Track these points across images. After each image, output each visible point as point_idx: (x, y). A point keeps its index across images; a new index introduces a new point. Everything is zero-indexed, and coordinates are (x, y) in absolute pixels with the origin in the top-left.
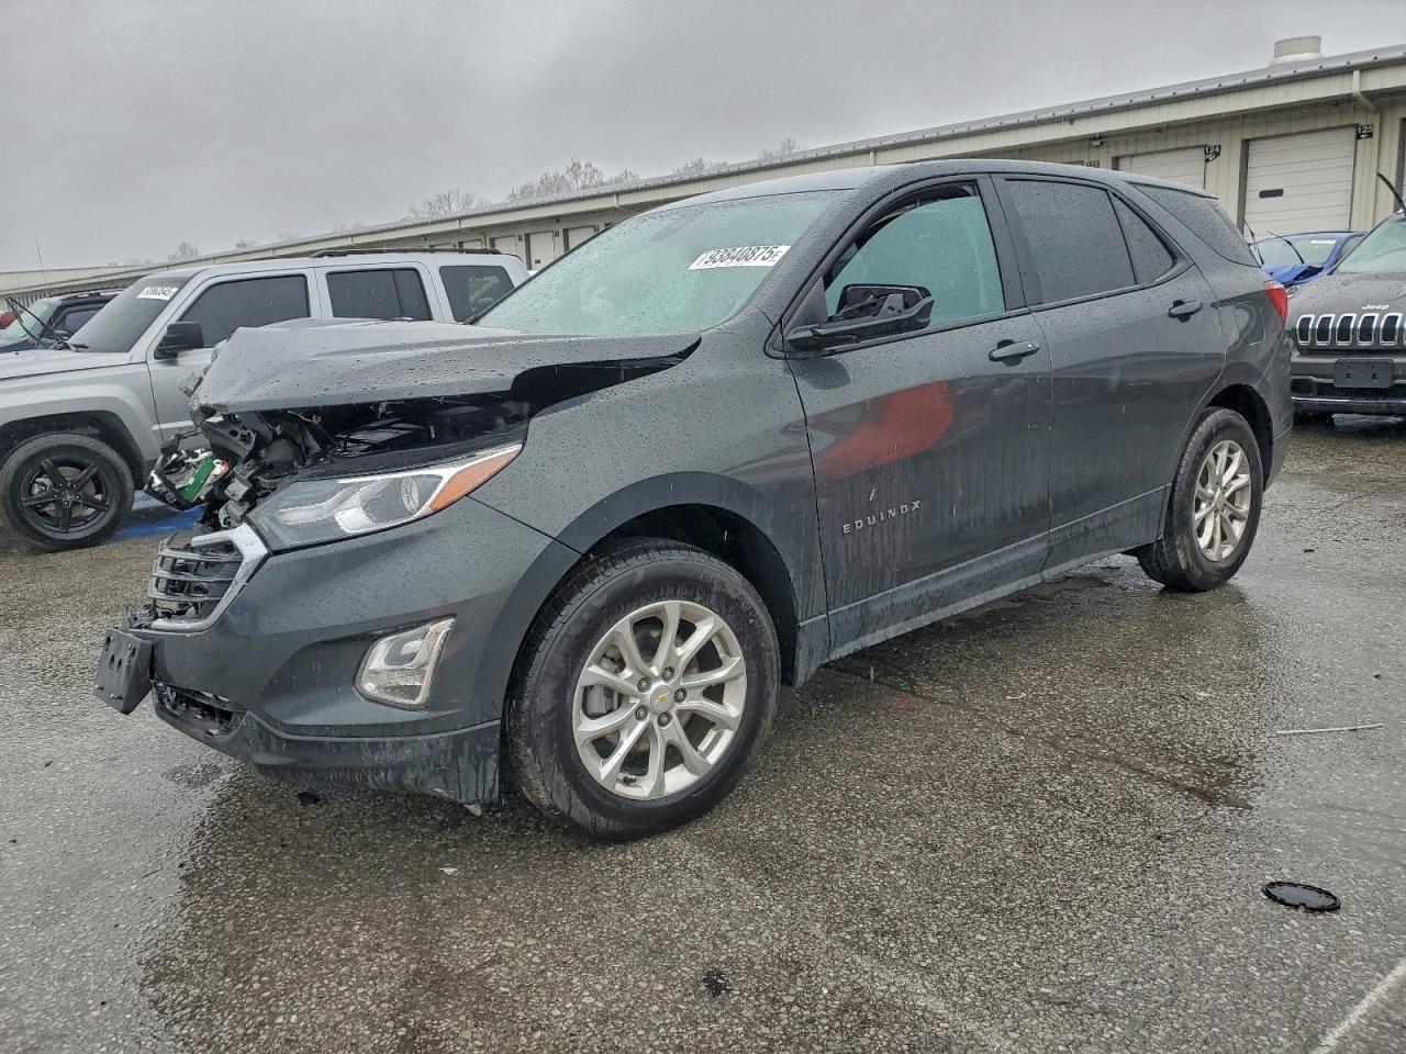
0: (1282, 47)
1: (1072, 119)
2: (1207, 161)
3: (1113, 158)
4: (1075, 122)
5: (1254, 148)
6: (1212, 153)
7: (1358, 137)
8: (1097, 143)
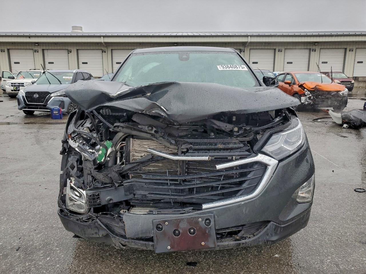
0: (74, 28)
1: (30, 37)
2: (68, 53)
3: (42, 49)
4: (31, 38)
5: (80, 52)
6: (69, 52)
7: (103, 52)
8: (37, 45)
